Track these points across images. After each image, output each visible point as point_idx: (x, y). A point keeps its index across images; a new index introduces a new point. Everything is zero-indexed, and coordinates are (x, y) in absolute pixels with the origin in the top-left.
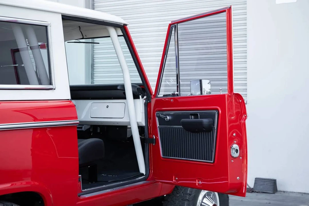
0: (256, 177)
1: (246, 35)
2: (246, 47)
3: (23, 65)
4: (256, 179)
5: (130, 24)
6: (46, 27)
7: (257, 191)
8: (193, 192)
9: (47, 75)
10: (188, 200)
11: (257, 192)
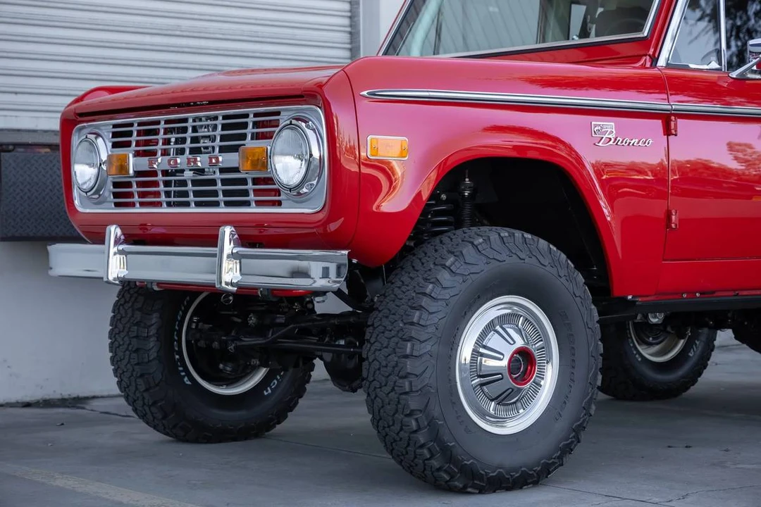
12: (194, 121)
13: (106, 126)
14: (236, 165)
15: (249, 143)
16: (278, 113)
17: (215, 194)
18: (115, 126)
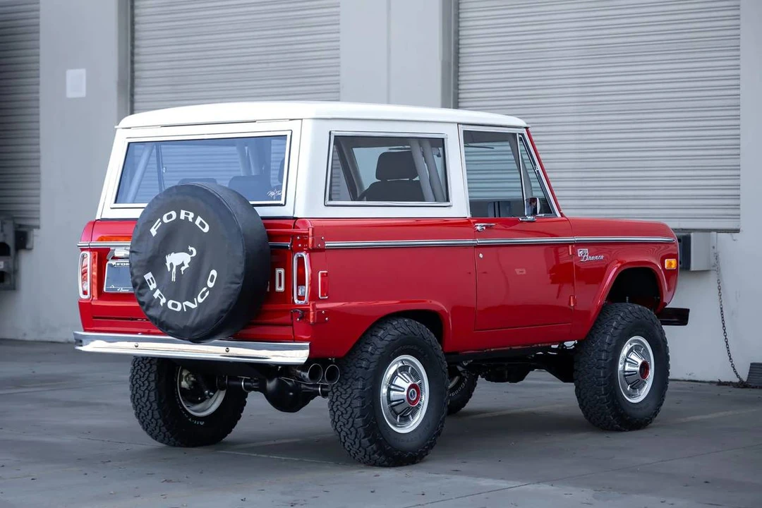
0: (752, 362)
1: (739, 106)
2: (739, 148)
3: (417, 179)
4: (752, 364)
5: (532, 127)
6: (443, 139)
7: (753, 385)
8: (614, 341)
9: (442, 191)
10: (606, 351)
11: (753, 388)
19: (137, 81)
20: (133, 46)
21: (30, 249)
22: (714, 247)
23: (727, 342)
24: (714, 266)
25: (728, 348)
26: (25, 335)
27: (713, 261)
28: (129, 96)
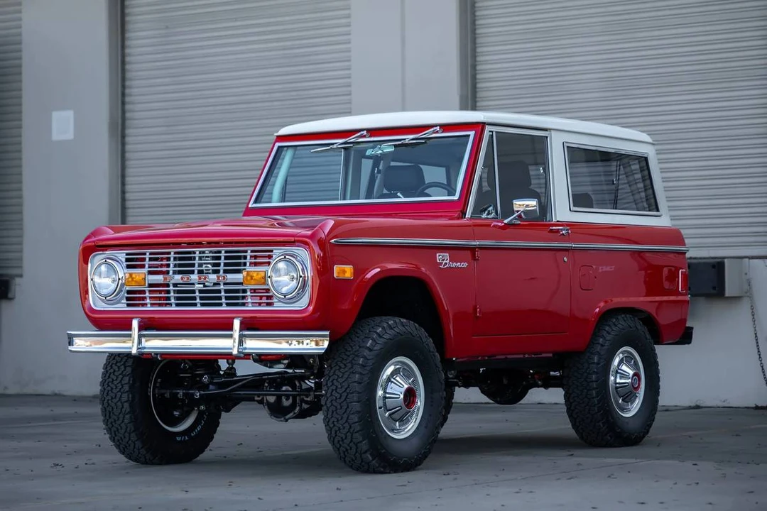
12: (200, 253)
13: (121, 255)
14: (242, 281)
15: (248, 268)
16: (272, 251)
17: (194, 298)
18: (127, 254)
19: (128, 123)
20: (124, 87)
21: (12, 299)
22: (746, 274)
23: (762, 367)
24: (746, 293)
25: (763, 372)
26: (6, 388)
27: (746, 287)
28: (120, 138)
